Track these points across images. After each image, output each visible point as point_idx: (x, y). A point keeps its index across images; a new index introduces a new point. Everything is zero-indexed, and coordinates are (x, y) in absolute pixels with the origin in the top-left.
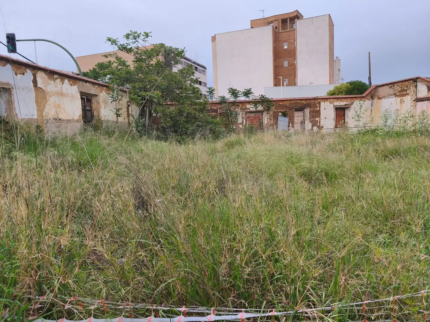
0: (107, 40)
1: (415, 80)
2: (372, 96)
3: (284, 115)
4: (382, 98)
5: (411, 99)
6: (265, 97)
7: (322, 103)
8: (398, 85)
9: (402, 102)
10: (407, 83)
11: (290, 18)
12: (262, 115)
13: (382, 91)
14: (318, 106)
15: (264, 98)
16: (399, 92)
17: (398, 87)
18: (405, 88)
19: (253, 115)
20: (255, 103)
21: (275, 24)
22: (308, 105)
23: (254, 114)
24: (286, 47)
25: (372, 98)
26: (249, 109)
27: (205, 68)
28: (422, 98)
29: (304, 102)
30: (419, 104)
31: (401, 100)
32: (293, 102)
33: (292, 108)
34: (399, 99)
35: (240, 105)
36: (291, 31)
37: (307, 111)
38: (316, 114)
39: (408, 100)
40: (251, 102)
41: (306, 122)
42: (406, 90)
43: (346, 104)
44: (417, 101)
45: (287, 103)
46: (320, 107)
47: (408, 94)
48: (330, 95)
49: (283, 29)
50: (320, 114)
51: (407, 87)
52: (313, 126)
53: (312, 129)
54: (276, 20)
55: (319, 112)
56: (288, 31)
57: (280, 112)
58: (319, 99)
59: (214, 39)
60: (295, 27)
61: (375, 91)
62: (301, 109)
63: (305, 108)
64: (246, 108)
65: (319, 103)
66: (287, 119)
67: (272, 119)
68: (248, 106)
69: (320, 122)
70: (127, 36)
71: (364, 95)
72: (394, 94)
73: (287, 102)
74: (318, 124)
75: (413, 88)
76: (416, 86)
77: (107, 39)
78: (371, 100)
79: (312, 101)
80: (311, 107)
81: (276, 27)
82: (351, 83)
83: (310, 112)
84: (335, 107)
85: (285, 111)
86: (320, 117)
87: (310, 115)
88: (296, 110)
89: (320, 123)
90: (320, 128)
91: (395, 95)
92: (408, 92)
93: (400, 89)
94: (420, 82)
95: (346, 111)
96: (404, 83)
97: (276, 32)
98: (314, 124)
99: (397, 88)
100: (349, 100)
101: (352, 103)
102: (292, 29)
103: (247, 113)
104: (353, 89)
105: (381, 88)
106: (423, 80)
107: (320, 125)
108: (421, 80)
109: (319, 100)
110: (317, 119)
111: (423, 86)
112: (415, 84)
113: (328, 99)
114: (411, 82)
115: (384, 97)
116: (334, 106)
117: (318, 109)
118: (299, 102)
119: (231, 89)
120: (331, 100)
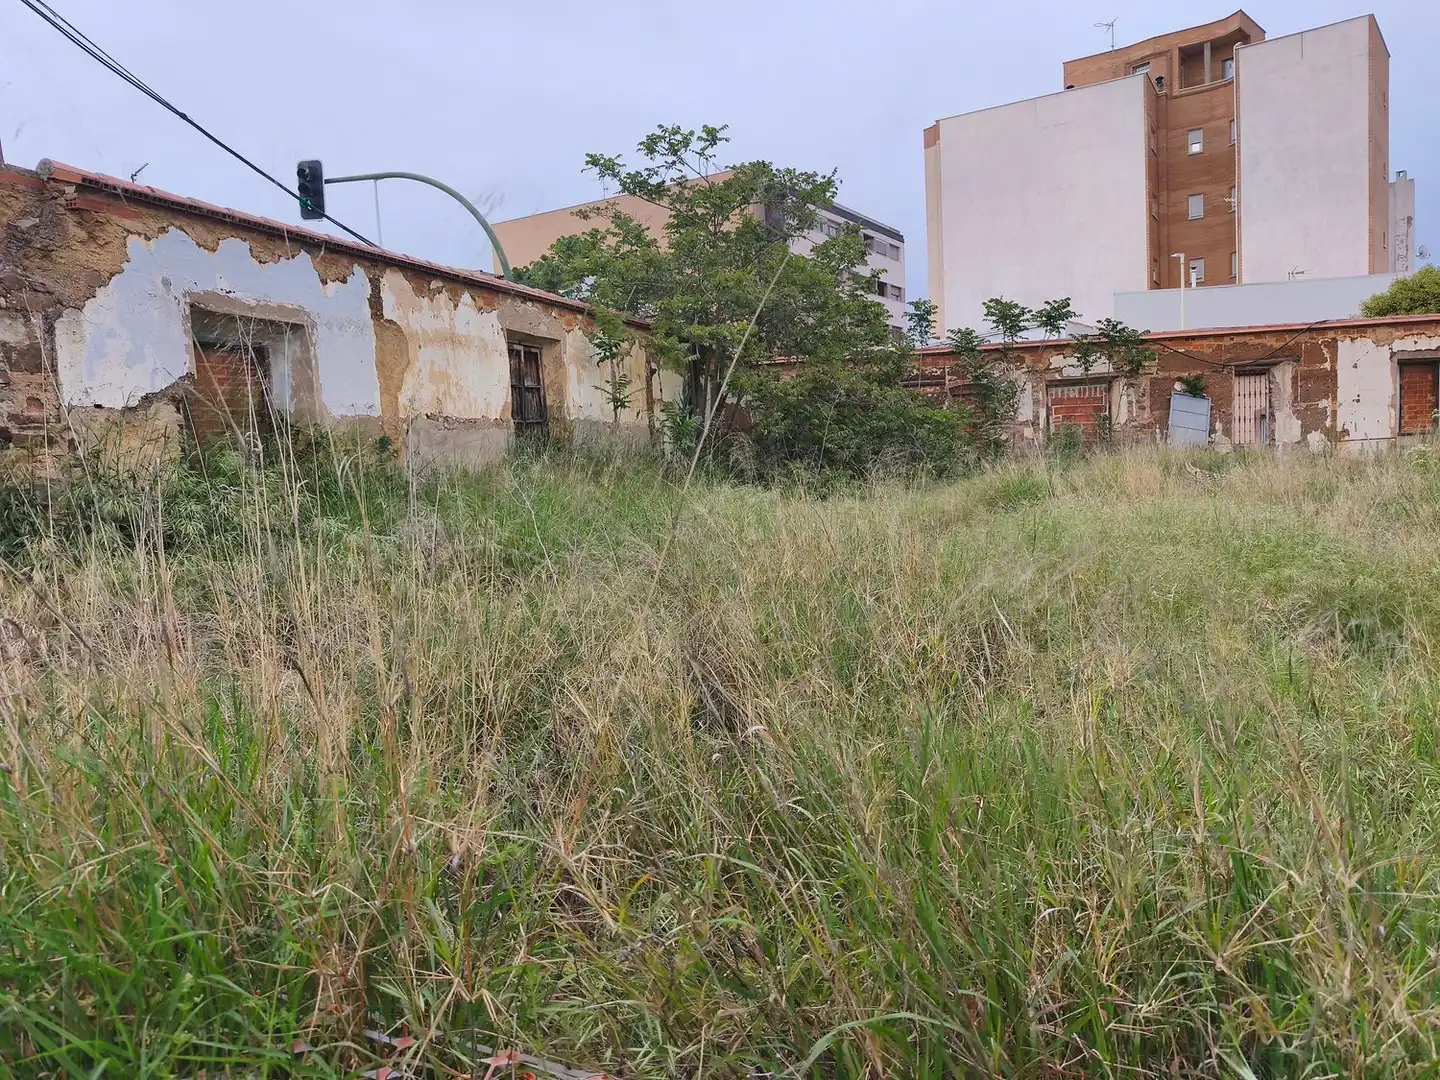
0: (587, 163)
3: (1195, 389)
6: (1119, 327)
7: (1345, 346)
11: (1212, 42)
12: (1109, 390)
14: (1327, 355)
15: (1119, 332)
19: (1074, 392)
20: (1084, 348)
21: (1156, 69)
22: (1291, 354)
23: (1077, 388)
24: (1196, 148)
26: (1059, 370)
27: (900, 238)
29: (1272, 342)
32: (1227, 342)
33: (1224, 366)
35: (1028, 358)
36: (1213, 89)
37: (1284, 375)
38: (1317, 385)
40: (1067, 346)
41: (1277, 414)
45: (1206, 348)
46: (1334, 360)
48: (1378, 314)
49: (1186, 82)
50: (1335, 385)
52: (1305, 431)
53: (1303, 440)
54: (1160, 54)
55: (1332, 375)
56: (1206, 91)
57: (1179, 379)
58: (1332, 328)
59: (932, 135)
60: (1231, 73)
62: (1260, 368)
63: (1275, 364)
64: (1048, 369)
65: (1333, 346)
66: (1203, 406)
67: (1147, 403)
68: (1057, 361)
69: (1334, 413)
70: (650, 145)
73: (1205, 342)
74: (1328, 423)
77: (589, 159)
79: (1304, 338)
80: (1298, 361)
81: (1159, 80)
83: (1294, 379)
84: (1395, 359)
85: (1198, 378)
86: (1335, 398)
87: (1295, 391)
88: (1242, 373)
89: (1334, 419)
90: (1336, 436)
97: (1158, 97)
98: (1311, 420)
102: (1220, 82)
103: (1052, 384)
107: (1334, 426)
109: (1331, 334)
110: (1323, 403)
113: (1370, 330)
116: (1393, 354)
117: (1327, 365)
118: (1254, 341)
119: (997, 302)
120: (1382, 333)
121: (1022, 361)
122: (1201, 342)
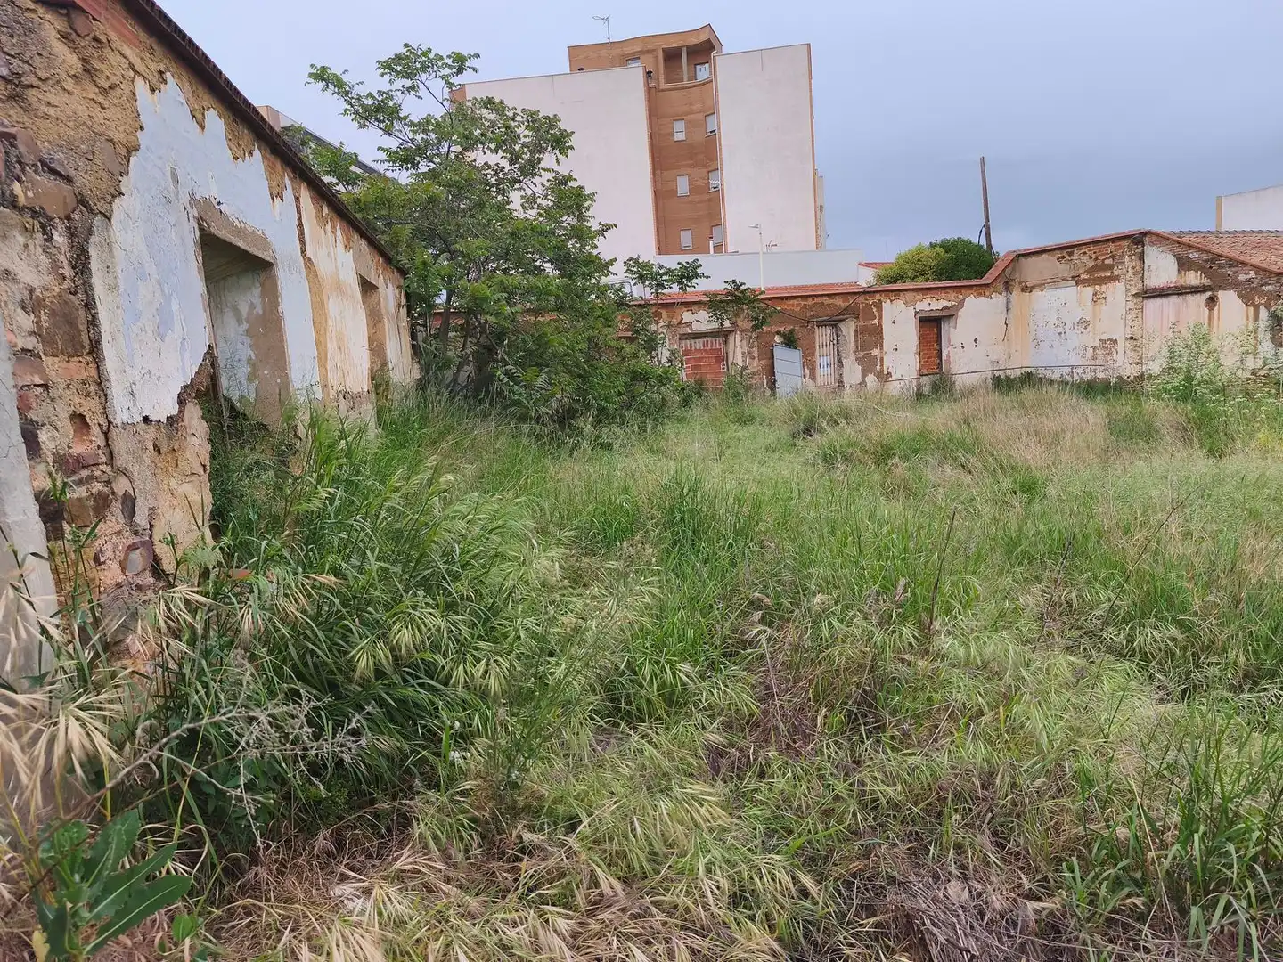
0: (311, 75)
1: (1138, 240)
2: (1007, 283)
3: (790, 342)
4: (1033, 287)
5: (1128, 290)
6: (742, 288)
7: (886, 305)
8: (1085, 253)
9: (1096, 298)
10: (1112, 247)
12: (726, 342)
13: (1033, 270)
14: (876, 314)
15: (741, 292)
16: (1088, 271)
17: (1085, 258)
18: (1107, 262)
19: (699, 344)
20: (715, 304)
22: (851, 312)
23: (701, 340)
25: (1008, 287)
26: (689, 325)
28: (1162, 289)
29: (839, 302)
30: (1153, 305)
31: (1095, 294)
32: (810, 302)
33: (809, 322)
34: (1089, 291)
35: (664, 313)
37: (849, 329)
38: (871, 337)
39: (1117, 294)
40: (699, 303)
41: (844, 361)
42: (1110, 267)
43: (946, 308)
44: (1147, 297)
45: (795, 306)
46: (880, 317)
47: (1117, 278)
50: (882, 337)
51: (1113, 257)
52: (864, 376)
53: (863, 383)
55: (879, 329)
57: (778, 333)
58: (878, 292)
61: (1014, 269)
62: (833, 323)
63: (841, 321)
64: (680, 323)
65: (879, 306)
66: (795, 355)
67: (756, 354)
68: (687, 316)
69: (882, 359)
70: (388, 66)
71: (987, 279)
72: (1073, 277)
73: (795, 302)
74: (878, 367)
75: (1131, 260)
76: (1142, 257)
77: (312, 71)
78: (1004, 294)
79: (861, 299)
80: (857, 318)
82: (947, 246)
83: (856, 331)
84: (918, 316)
85: (791, 331)
86: (882, 348)
87: (856, 341)
88: (821, 324)
89: (882, 365)
90: (884, 377)
91: (1077, 280)
92: (1116, 272)
93: (1091, 264)
94: (1152, 244)
95: (944, 327)
96: (1102, 247)
98: (869, 364)
99: (1083, 260)
100: (952, 294)
101: (961, 304)
103: (684, 337)
104: (957, 263)
105: (1031, 260)
106: (1161, 239)
107: (882, 371)
108: (1154, 238)
109: (878, 297)
110: (875, 352)
111: (1163, 255)
112: (1139, 250)
113: (902, 294)
114: (1126, 243)
115: (1041, 286)
116: (916, 313)
117: (876, 321)
118: (827, 301)
119: (636, 261)
120: (910, 295)
121: (660, 315)
122: (792, 302)
